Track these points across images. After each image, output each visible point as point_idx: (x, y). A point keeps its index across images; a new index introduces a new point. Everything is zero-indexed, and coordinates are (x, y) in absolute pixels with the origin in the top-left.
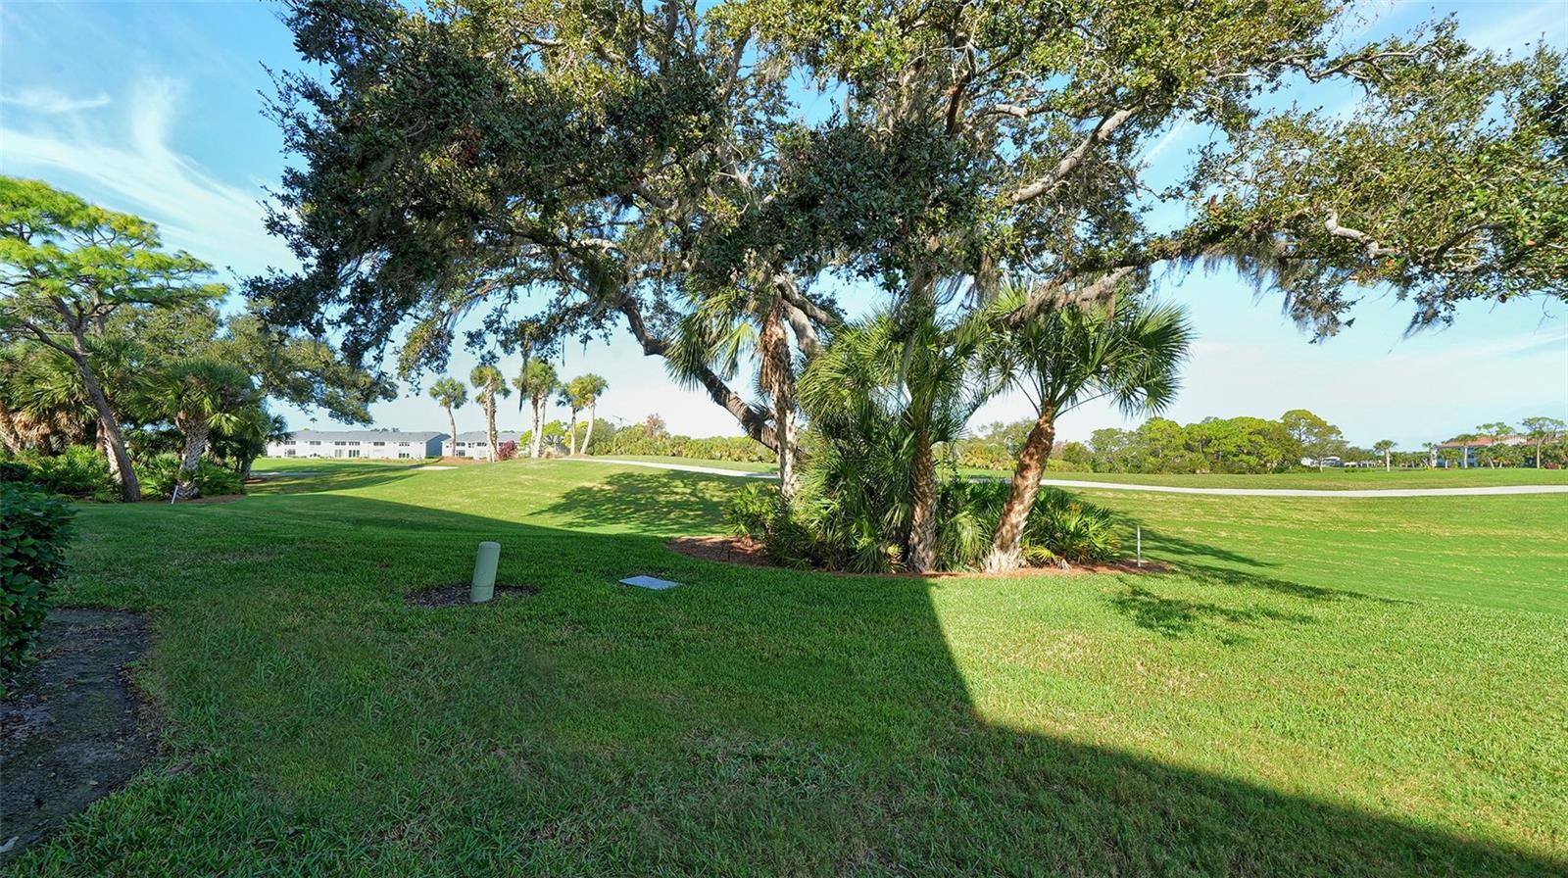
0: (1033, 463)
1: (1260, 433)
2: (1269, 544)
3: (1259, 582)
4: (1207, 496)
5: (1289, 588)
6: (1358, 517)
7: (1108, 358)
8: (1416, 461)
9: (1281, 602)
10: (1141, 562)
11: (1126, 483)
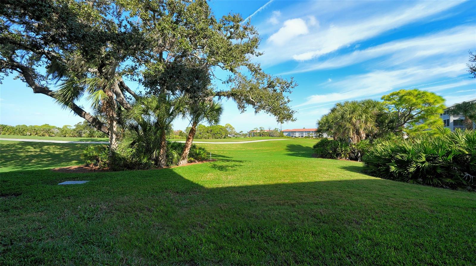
0: (191, 138)
1: (221, 129)
2: (230, 154)
3: (232, 161)
4: (217, 144)
5: (237, 161)
6: (242, 147)
7: (209, 113)
8: (245, 135)
9: (237, 163)
10: (211, 159)
11: (200, 141)
